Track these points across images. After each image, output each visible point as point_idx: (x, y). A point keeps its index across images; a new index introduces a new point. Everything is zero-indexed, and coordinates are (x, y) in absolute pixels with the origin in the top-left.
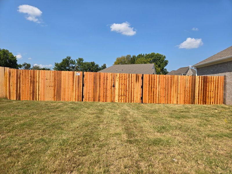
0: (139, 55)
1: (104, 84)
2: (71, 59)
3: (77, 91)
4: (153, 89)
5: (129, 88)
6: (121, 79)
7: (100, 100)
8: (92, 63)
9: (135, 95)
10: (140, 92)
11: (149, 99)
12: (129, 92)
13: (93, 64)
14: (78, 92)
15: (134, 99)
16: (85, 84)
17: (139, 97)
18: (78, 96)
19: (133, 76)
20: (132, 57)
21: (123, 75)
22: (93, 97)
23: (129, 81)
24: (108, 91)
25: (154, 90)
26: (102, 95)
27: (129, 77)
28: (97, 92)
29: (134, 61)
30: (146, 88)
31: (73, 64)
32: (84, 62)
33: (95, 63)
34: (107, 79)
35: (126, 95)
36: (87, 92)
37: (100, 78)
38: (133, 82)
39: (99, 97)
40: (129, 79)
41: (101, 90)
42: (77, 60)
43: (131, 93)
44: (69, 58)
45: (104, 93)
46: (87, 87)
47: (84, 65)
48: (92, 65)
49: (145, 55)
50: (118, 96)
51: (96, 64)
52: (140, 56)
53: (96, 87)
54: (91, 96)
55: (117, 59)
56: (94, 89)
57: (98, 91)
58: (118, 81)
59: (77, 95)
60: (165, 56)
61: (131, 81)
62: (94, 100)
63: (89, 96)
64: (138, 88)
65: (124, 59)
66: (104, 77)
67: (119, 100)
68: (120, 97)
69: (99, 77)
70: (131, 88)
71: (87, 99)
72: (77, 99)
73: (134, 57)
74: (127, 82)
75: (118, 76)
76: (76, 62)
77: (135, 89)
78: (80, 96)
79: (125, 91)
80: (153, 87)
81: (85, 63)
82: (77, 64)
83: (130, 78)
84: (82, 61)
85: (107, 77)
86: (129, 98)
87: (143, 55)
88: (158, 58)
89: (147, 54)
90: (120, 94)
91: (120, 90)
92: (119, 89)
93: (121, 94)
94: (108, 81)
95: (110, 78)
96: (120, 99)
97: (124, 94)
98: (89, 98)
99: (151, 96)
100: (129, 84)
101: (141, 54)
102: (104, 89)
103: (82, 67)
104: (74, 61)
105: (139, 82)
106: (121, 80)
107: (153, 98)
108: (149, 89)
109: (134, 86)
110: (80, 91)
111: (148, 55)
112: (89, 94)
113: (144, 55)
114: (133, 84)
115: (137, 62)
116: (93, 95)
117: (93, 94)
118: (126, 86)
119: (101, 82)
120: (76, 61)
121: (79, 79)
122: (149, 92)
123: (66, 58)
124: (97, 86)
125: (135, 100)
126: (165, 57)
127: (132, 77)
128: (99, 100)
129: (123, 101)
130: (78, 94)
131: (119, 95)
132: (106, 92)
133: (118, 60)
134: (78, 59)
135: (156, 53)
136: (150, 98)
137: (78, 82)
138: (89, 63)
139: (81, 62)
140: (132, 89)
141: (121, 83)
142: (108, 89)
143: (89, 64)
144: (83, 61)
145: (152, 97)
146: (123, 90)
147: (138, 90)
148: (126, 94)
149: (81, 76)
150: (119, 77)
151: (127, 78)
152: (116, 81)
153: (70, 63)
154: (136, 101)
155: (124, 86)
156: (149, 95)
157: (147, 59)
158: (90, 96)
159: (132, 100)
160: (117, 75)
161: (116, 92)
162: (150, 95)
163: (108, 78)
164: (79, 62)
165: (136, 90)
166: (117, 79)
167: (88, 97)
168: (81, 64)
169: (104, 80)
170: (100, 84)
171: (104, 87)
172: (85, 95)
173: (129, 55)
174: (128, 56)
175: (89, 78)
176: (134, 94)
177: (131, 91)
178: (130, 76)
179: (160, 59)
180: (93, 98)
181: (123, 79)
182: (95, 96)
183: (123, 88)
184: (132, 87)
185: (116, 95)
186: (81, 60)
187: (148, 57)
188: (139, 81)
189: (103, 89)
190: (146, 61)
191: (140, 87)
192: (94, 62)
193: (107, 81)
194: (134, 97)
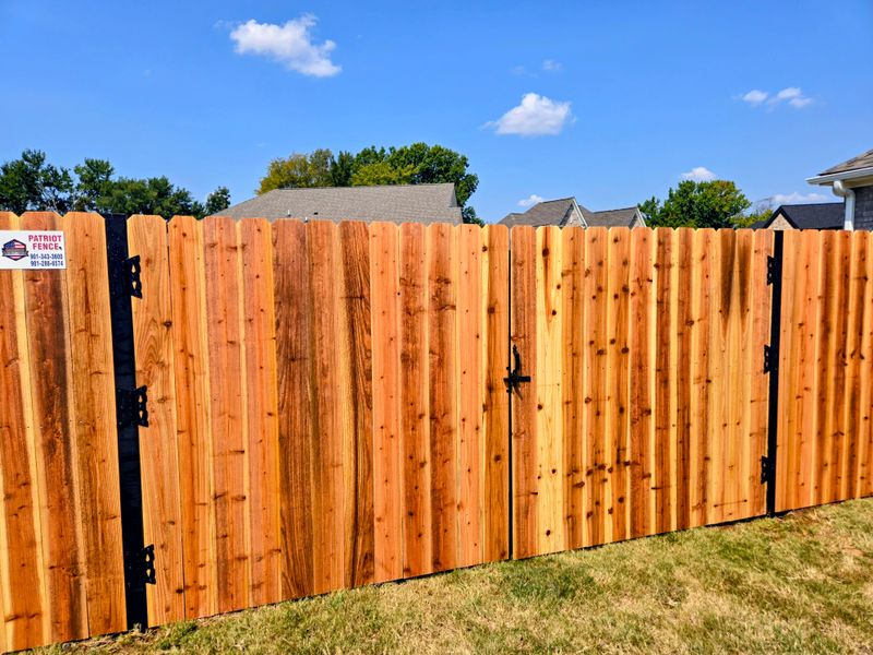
0: (366, 153)
1: (409, 361)
2: (44, 166)
3: (38, 494)
4: (849, 371)
5: (664, 382)
6: (587, 287)
7: (369, 557)
8: (155, 184)
9: (714, 450)
10: (752, 417)
11: (821, 467)
12: (663, 428)
13: (161, 188)
14: (60, 506)
15: (703, 488)
16: (153, 393)
17: (749, 467)
18: (66, 566)
19: (696, 253)
20: (336, 160)
21: (611, 246)
22: (278, 541)
23: (662, 304)
24: (457, 437)
25: (856, 377)
26: (387, 496)
27: (663, 267)
28: (323, 468)
29: (348, 175)
30: (802, 368)
31: (59, 188)
32: (114, 178)
33: (170, 182)
34: (442, 305)
35: (637, 464)
36: (205, 495)
37: (356, 297)
38: (695, 314)
39: (362, 523)
40: (664, 289)
41: (377, 439)
42: (77, 170)
43: (685, 427)
44: (38, 160)
45: (413, 463)
46: (189, 431)
47: (117, 192)
48: (155, 194)
49: (387, 152)
50: (559, 479)
51: (174, 190)
52: (368, 156)
53: (317, 410)
54: (256, 531)
55: (273, 165)
56: (284, 440)
57: (345, 455)
58: (558, 320)
59: (43, 557)
60: (464, 159)
61: (684, 304)
62: (300, 585)
63: (223, 537)
64: (741, 374)
65: (306, 168)
66: (409, 284)
67: (572, 520)
68: (585, 494)
69: (349, 284)
70: (684, 380)
71: (209, 576)
72: (45, 604)
73: (344, 159)
74: (641, 317)
75: (559, 262)
76: (76, 180)
77: (714, 390)
78: (98, 561)
79: (628, 418)
80: (850, 349)
81: (121, 186)
82: (79, 187)
83: (675, 273)
84: (103, 173)
85: (442, 280)
86: (662, 488)
87: (378, 151)
88: (440, 164)
89: (398, 149)
90: (585, 461)
91: (585, 412)
92: (571, 404)
93: (597, 450)
94: (457, 322)
95: (473, 284)
96: (585, 505)
97: (620, 450)
98: (227, 566)
99: (838, 434)
100: (663, 343)
101: (373, 147)
102: (412, 419)
103: (106, 200)
104: (61, 173)
105: (750, 316)
106: (587, 306)
107: (853, 447)
108: (824, 371)
109: (705, 354)
110: (91, 495)
111: (401, 152)
112: (221, 521)
113: (383, 151)
114: (695, 333)
115: (358, 182)
116: (287, 519)
117: (276, 503)
118: (641, 366)
119: (376, 342)
120: (72, 174)
121: (59, 327)
122: (822, 400)
123: (20, 158)
124: (334, 402)
125: (713, 496)
126: (464, 162)
127: (685, 265)
128: (361, 569)
129: (608, 523)
130: (63, 531)
131: (573, 471)
132: (441, 457)
133: (277, 170)
134: (83, 165)
135: (431, 145)
136: (828, 457)
137: (42, 375)
138: (143, 183)
139: (102, 177)
140: (695, 391)
141: (586, 338)
142: (455, 420)
143: (143, 190)
144: (109, 173)
145: (845, 441)
146: (609, 409)
147: (740, 390)
148: (642, 454)
149: (85, 273)
150: (572, 271)
151: (643, 280)
152: (541, 319)
153: (45, 185)
154: (720, 505)
155: (619, 365)
156: (821, 433)
157: (399, 168)
158: (249, 540)
159: (694, 499)
160: (546, 252)
161: (541, 439)
162: (830, 430)
163: (456, 292)
164: (92, 180)
165: (722, 394)
166: (549, 297)
167: (210, 552)
168: (104, 190)
169: (407, 311)
170: (360, 375)
171: (410, 403)
172: (178, 534)
173: (324, 150)
174: (322, 157)
175: (212, 302)
176: (704, 442)
177: (684, 409)
178: (675, 256)
179: (447, 170)
180: (288, 548)
181: (611, 288)
182: (306, 524)
183: (608, 388)
184: (694, 370)
185: (545, 470)
186: (96, 170)
187: (403, 158)
188: (751, 303)
189: (397, 427)
190: (394, 176)
191: (755, 359)
192: (165, 181)
193: (440, 326)
194: (703, 474)
